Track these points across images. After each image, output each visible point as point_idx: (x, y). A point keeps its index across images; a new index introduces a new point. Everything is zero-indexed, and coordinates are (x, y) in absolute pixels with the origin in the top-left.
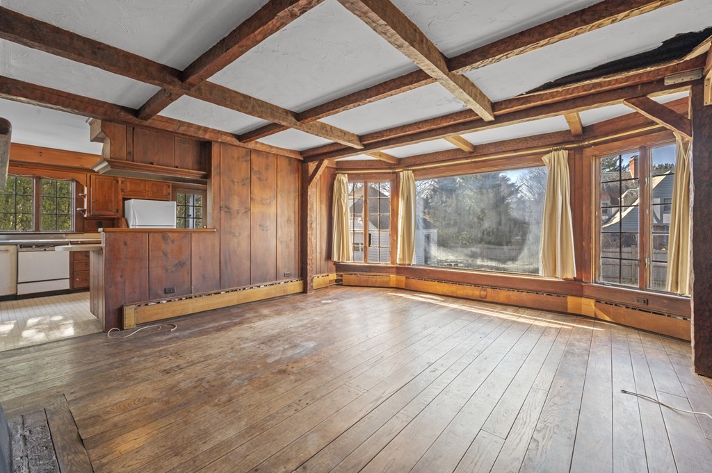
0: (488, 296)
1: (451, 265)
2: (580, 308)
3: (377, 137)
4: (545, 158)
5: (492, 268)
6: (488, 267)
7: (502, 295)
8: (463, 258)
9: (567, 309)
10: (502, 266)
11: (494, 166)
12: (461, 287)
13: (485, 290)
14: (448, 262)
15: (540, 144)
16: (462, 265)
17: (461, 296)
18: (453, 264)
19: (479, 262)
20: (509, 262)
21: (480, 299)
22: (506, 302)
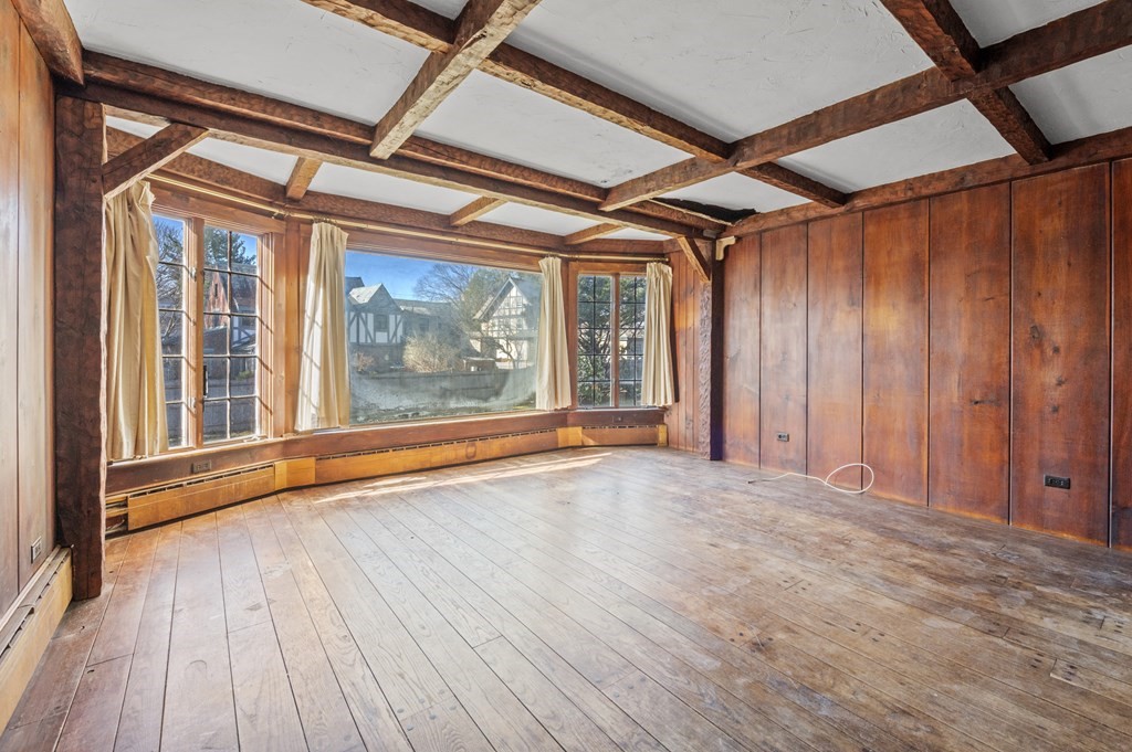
0: (478, 452)
1: (407, 416)
2: (567, 441)
3: (436, 154)
4: (543, 263)
5: (470, 409)
6: (465, 409)
7: (495, 446)
8: (427, 400)
9: (557, 443)
10: (483, 405)
11: (482, 257)
12: (438, 449)
13: (473, 445)
14: (401, 411)
15: (535, 243)
16: (426, 413)
17: (439, 465)
18: (410, 414)
19: (453, 404)
20: (492, 399)
21: (467, 461)
22: (500, 455)
